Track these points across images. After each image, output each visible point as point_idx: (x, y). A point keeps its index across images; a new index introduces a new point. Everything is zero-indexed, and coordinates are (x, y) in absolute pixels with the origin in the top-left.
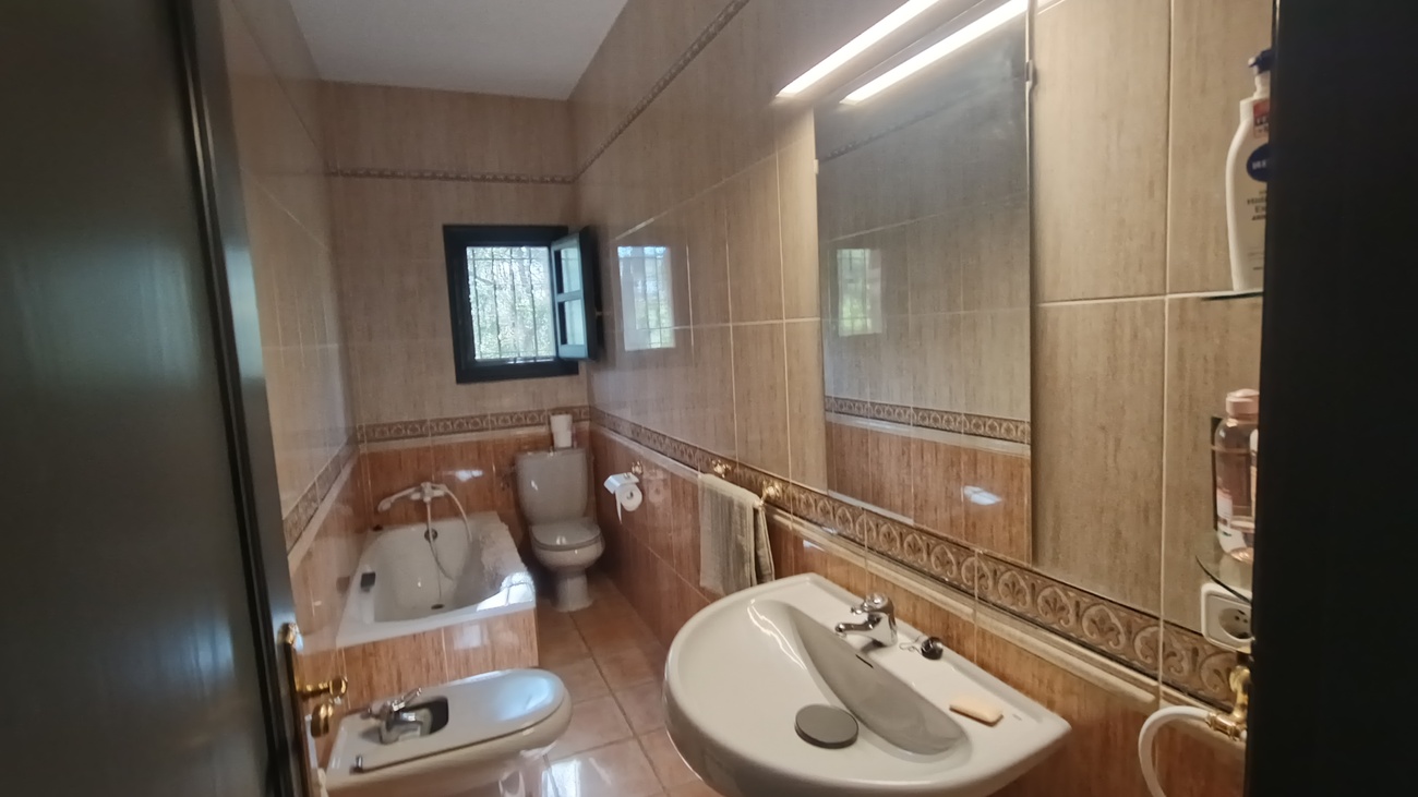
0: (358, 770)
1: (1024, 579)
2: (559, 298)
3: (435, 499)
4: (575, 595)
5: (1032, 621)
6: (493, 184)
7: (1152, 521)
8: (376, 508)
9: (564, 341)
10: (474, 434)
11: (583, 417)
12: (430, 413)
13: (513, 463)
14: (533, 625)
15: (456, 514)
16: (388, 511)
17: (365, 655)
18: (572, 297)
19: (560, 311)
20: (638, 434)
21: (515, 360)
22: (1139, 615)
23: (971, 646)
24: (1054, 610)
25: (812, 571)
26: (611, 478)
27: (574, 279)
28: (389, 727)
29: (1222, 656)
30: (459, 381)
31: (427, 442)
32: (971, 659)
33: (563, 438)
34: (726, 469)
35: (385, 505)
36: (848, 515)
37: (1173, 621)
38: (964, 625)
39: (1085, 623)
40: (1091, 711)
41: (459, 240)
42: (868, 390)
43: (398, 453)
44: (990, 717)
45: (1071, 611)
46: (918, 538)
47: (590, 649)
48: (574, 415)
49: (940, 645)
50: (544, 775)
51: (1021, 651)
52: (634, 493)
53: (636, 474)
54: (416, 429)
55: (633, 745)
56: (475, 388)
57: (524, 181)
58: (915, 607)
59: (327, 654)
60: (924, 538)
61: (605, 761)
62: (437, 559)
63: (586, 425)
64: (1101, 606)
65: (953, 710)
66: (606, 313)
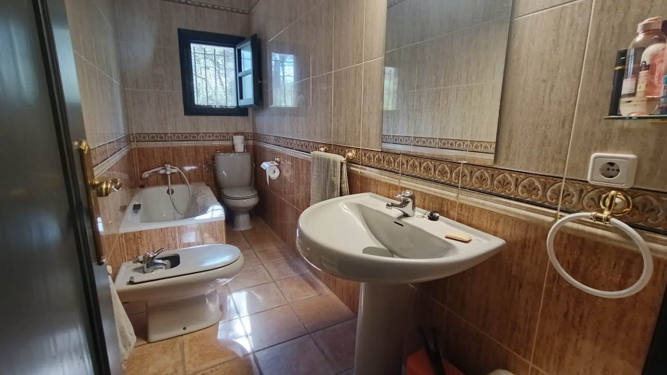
0: (131, 283)
1: (488, 173)
2: (239, 75)
3: (172, 174)
4: (243, 222)
5: (490, 194)
6: (206, 9)
7: (567, 126)
8: (141, 177)
9: (241, 98)
10: (193, 142)
11: (250, 138)
12: (170, 129)
13: (213, 159)
14: (224, 228)
15: (184, 182)
16: (147, 178)
17: (136, 237)
18: (247, 74)
19: (239, 82)
20: (278, 141)
21: (215, 106)
22: (551, 178)
23: (453, 213)
24: (503, 186)
25: (369, 192)
26: (264, 163)
27: (247, 65)
28: (148, 267)
29: (597, 190)
30: (186, 114)
31: (168, 144)
32: (454, 219)
33: (240, 147)
34: (326, 149)
35: (146, 175)
36: (392, 159)
37: (570, 177)
38: (451, 203)
39: (520, 189)
40: (517, 233)
41: (187, 38)
42: (391, 130)
43: (152, 149)
44: (466, 239)
45: (513, 185)
46: (430, 163)
47: (251, 246)
48: (245, 136)
49: (437, 215)
50: (229, 297)
51: (482, 211)
52: (276, 170)
53: (276, 161)
54: (162, 137)
55: (273, 285)
56: (194, 118)
57: (222, 10)
58: (424, 199)
59: (114, 236)
60: (433, 162)
61: (258, 291)
62: (173, 204)
63: (251, 142)
64: (531, 178)
65: (447, 237)
66: (264, 82)
